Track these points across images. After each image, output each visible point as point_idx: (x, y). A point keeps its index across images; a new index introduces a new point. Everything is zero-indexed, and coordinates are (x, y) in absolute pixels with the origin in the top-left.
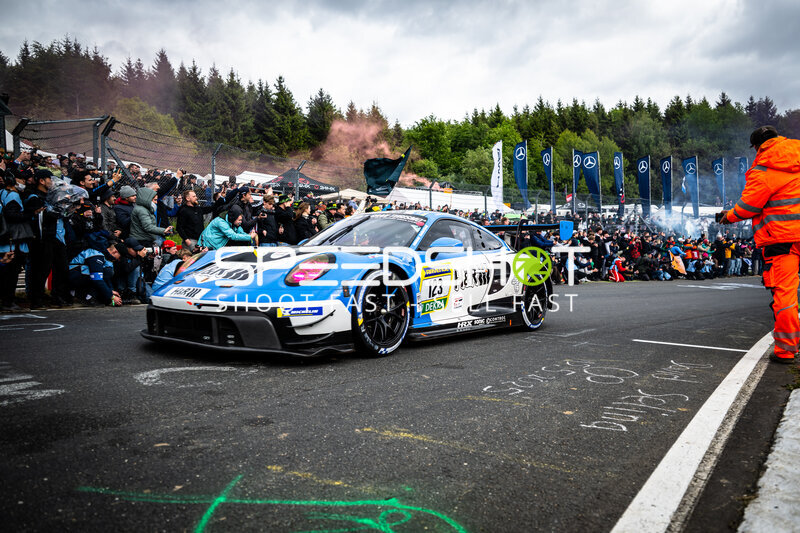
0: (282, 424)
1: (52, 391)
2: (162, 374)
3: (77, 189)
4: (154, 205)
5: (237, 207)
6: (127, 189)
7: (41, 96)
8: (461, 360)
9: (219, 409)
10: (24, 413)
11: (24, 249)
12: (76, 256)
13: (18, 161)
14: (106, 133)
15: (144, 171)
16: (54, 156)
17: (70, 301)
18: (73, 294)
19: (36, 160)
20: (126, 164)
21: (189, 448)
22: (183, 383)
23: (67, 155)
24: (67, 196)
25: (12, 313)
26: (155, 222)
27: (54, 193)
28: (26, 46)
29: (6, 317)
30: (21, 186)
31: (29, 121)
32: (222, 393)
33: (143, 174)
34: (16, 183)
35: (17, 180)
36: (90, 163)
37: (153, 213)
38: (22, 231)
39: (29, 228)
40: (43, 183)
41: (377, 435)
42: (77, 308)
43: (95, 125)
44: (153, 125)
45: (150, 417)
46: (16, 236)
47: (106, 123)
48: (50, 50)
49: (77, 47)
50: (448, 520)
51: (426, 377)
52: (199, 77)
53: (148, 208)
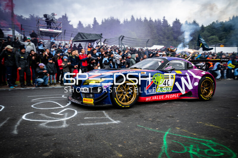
8: (229, 106)
31: (107, 39)
41: (203, 124)
48: (108, 20)
49: (113, 18)
50: (227, 148)
51: (217, 110)
52: (142, 20)
53: (134, 59)
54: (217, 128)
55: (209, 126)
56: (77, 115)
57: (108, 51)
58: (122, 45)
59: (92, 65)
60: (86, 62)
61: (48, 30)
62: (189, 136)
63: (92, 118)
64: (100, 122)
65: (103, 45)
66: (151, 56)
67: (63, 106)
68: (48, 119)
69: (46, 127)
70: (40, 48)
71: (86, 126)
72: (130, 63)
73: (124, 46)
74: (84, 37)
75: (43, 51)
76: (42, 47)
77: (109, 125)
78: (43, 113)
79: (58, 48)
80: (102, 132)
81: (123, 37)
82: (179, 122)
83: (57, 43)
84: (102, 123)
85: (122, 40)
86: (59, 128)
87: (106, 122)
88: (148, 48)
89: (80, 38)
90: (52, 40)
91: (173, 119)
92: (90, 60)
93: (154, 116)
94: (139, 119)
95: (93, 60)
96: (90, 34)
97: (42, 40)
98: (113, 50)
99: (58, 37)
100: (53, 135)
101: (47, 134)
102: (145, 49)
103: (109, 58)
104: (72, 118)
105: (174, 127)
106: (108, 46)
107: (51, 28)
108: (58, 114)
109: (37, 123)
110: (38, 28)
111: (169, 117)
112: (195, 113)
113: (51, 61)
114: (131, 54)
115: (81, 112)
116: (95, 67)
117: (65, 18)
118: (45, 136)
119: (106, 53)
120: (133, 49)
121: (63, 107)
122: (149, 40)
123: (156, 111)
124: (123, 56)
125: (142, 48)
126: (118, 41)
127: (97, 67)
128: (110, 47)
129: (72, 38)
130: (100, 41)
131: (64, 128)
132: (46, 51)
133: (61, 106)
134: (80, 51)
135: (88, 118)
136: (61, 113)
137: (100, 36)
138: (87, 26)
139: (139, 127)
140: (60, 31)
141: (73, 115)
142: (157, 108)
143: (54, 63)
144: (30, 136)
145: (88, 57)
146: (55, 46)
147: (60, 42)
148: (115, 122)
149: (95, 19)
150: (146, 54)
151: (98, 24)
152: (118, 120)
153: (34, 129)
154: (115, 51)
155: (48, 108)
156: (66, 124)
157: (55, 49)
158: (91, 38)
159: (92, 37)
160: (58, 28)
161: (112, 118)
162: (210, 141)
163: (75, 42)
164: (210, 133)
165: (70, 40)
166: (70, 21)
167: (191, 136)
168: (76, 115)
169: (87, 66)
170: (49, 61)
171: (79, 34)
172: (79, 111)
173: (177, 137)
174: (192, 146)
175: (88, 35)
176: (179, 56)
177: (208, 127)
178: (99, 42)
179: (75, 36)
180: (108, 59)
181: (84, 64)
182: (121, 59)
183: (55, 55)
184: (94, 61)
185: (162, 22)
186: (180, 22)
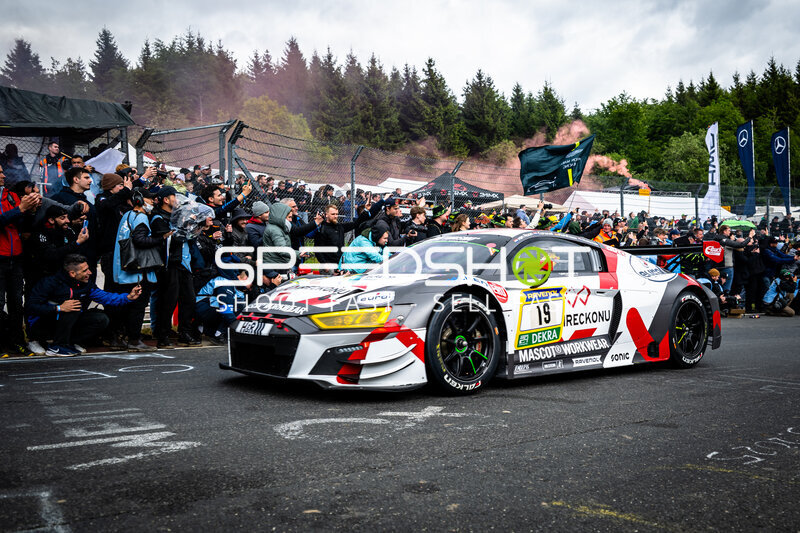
0: (450, 492)
1: (187, 443)
2: (305, 426)
3: (203, 207)
4: (288, 224)
5: (382, 223)
6: (260, 206)
7: (163, 101)
8: (672, 416)
9: (374, 470)
10: (160, 468)
11: (152, 278)
12: (205, 285)
13: (144, 178)
14: (233, 141)
15: (276, 183)
16: (177, 170)
17: (198, 339)
18: (201, 330)
19: (161, 175)
20: (255, 175)
21: (344, 516)
22: (330, 438)
23: (191, 169)
24: (192, 216)
25: (138, 352)
26: (290, 243)
27: (178, 214)
28: (147, 45)
29: (133, 357)
30: (149, 206)
31: (153, 131)
32: (376, 451)
33: (275, 187)
34: (143, 204)
35: (145, 199)
36: (217, 177)
37: (287, 233)
38: (151, 259)
39: (157, 255)
40: (167, 202)
42: (205, 346)
43: (221, 132)
44: (283, 127)
45: (295, 477)
46: (143, 265)
47: (232, 129)
48: (172, 48)
49: (200, 42)
52: (335, 67)
53: (282, 227)
81: (242, 127)
96: (63, 98)
130: (123, 139)
145: (22, 206)
149: (106, 37)
158: (67, 120)
159: (74, 112)
169: (17, 253)
175: (51, 103)
185: (423, 85)
186: (495, 90)
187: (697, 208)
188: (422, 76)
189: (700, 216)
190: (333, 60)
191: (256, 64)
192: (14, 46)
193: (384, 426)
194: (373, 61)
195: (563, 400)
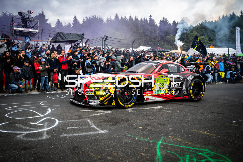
1: (109, 112)
2: (132, 109)
8: (222, 111)
9: (150, 120)
22: (138, 112)
28: (84, 18)
32: (149, 116)
41: (198, 132)
43: (102, 38)
47: (105, 38)
48: (89, 18)
49: (95, 16)
50: (225, 157)
51: (211, 116)
52: (127, 19)
53: (119, 62)
54: (212, 136)
55: (204, 134)
56: (59, 124)
57: (91, 52)
58: (106, 46)
59: (73, 69)
60: (67, 65)
61: (23, 29)
62: (183, 145)
63: (76, 128)
64: (86, 132)
65: (85, 46)
66: (137, 58)
67: (42, 114)
68: (25, 130)
69: (24, 139)
70: (14, 49)
71: (69, 137)
72: (114, 66)
73: (108, 47)
74: (64, 38)
75: (18, 52)
76: (16, 48)
77: (96, 135)
78: (19, 123)
79: (35, 50)
80: (88, 144)
81: (107, 37)
82: (171, 130)
83: (33, 44)
84: (88, 133)
85: (105, 40)
86: (39, 140)
87: (92, 131)
88: (134, 49)
89: (59, 38)
90: (28, 40)
91: (164, 127)
92: (71, 62)
93: (144, 124)
94: (128, 128)
95: (74, 62)
96: (71, 34)
97: (16, 41)
98: (96, 51)
99: (34, 37)
100: (33, 148)
101: (26, 147)
102: (130, 50)
103: (92, 60)
104: (53, 128)
105: (166, 136)
106: (91, 47)
107: (26, 27)
108: (36, 124)
109: (13, 135)
110: (12, 27)
111: (161, 124)
112: (188, 120)
113: (27, 64)
114: (116, 56)
115: (63, 121)
116: (76, 70)
117: (42, 16)
118: (23, 149)
119: (89, 55)
120: (118, 50)
121: (41, 116)
122: (135, 40)
123: (145, 118)
124: (108, 58)
125: (127, 49)
126: (101, 42)
127: (79, 70)
128: (93, 48)
129: (51, 39)
130: (82, 42)
131: (44, 140)
132: (21, 52)
133: (39, 115)
134: (59, 53)
135: (71, 128)
136: (40, 123)
137: (82, 36)
138: (66, 25)
139: (128, 137)
140: (37, 31)
141: (54, 125)
142: (146, 115)
143: (30, 66)
144: (5, 150)
145: (69, 59)
146: (31, 47)
147: (36, 42)
148: (102, 132)
149: (75, 17)
150: (132, 56)
151: (78, 22)
152: (105, 129)
153: (10, 142)
154: (98, 52)
155: (24, 117)
156: (46, 135)
157: (31, 51)
158: (71, 38)
159: (73, 37)
160: (34, 27)
161: (98, 127)
162: (207, 150)
163: (53, 43)
164: (206, 142)
165: (48, 40)
166: (47, 20)
167: (186, 145)
168: (57, 125)
169: (67, 69)
170: (25, 64)
171: (59, 34)
172: (61, 120)
173: (171, 147)
174: (188, 156)
175: (68, 35)
176: (167, 58)
177: (202, 135)
178: (80, 43)
179: (53, 36)
180: (91, 62)
181: (64, 67)
182: (105, 61)
183: (31, 57)
184: (76, 63)
185: (149, 22)
186: (168, 21)
187: (229, 52)
188: (148, 20)
189: (229, 53)
190: (126, 18)
191: (108, 20)
192: (57, 21)
193: (150, 110)
194: (136, 17)
195: (192, 106)
